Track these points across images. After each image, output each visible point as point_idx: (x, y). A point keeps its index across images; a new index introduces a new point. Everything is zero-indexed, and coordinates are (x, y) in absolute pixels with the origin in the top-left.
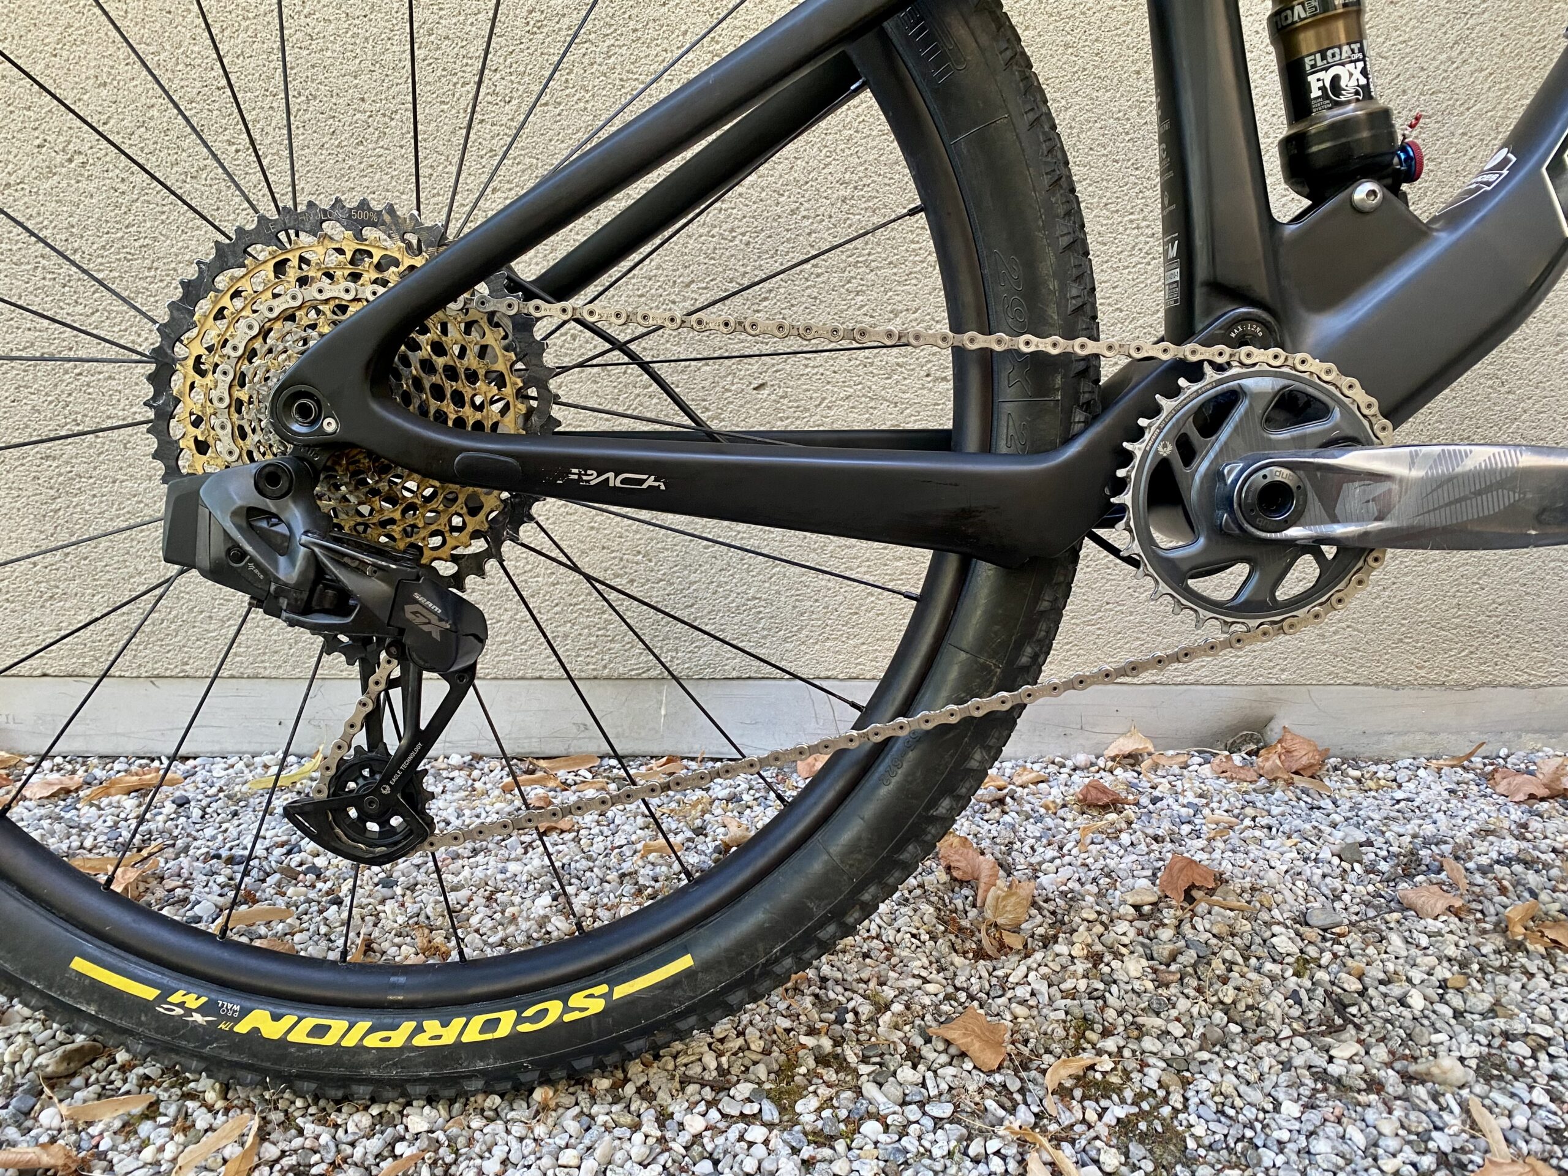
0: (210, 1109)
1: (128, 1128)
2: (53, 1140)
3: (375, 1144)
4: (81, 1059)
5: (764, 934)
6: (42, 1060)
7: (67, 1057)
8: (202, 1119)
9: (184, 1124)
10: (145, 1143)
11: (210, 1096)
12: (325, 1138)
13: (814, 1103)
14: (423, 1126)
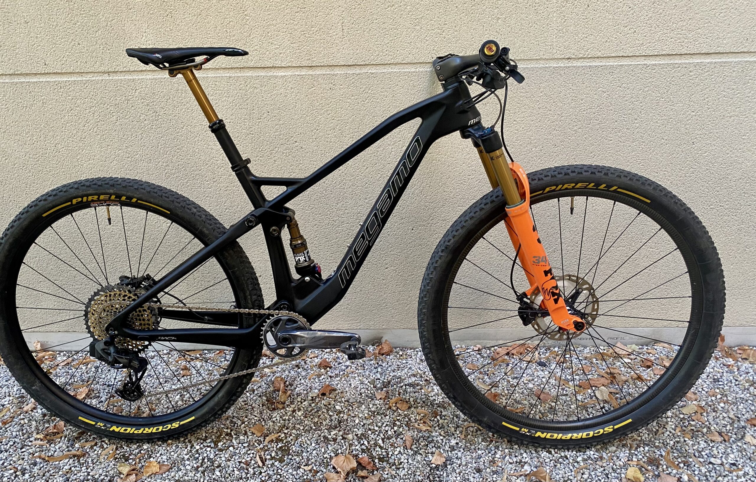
0: (107, 444)
1: (92, 447)
2: (78, 450)
3: (137, 451)
4: (82, 434)
5: (208, 413)
6: (74, 434)
7: (79, 434)
8: (105, 446)
9: (102, 447)
10: (95, 450)
11: (107, 442)
12: (128, 450)
13: (222, 443)
14: (146, 448)
